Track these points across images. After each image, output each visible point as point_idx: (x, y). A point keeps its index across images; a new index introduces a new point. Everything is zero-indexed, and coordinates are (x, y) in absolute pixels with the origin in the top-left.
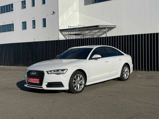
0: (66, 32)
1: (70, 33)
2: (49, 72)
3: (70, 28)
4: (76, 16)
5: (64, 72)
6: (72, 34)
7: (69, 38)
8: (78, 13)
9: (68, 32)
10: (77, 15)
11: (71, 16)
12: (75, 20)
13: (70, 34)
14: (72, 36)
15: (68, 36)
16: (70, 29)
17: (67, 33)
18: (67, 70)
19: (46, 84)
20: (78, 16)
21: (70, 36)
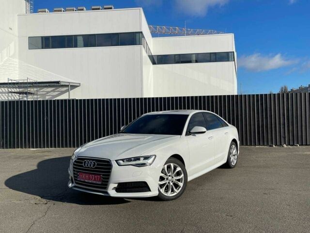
0: (4, 87)
1: (10, 90)
2: (121, 162)
3: (10, 82)
4: (14, 64)
5: (150, 161)
6: (13, 91)
7: (9, 97)
8: (17, 60)
9: (8, 88)
10: (16, 62)
11: (6, 63)
12: (12, 70)
13: (10, 92)
14: (13, 94)
15: (7, 95)
16: (10, 84)
17: (6, 89)
18: (154, 157)
19: (116, 185)
20: (16, 65)
21: (10, 94)
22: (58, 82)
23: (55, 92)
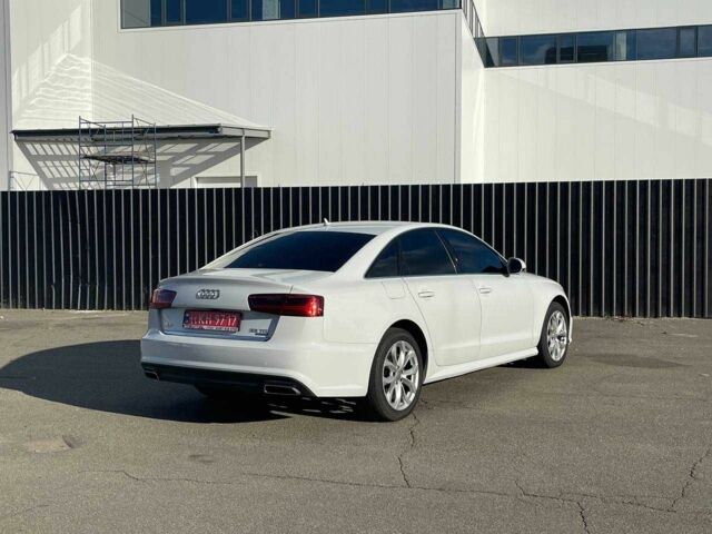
4: (82, 73)
11: (61, 72)
12: (75, 89)
22: (214, 129)
23: (197, 154)
